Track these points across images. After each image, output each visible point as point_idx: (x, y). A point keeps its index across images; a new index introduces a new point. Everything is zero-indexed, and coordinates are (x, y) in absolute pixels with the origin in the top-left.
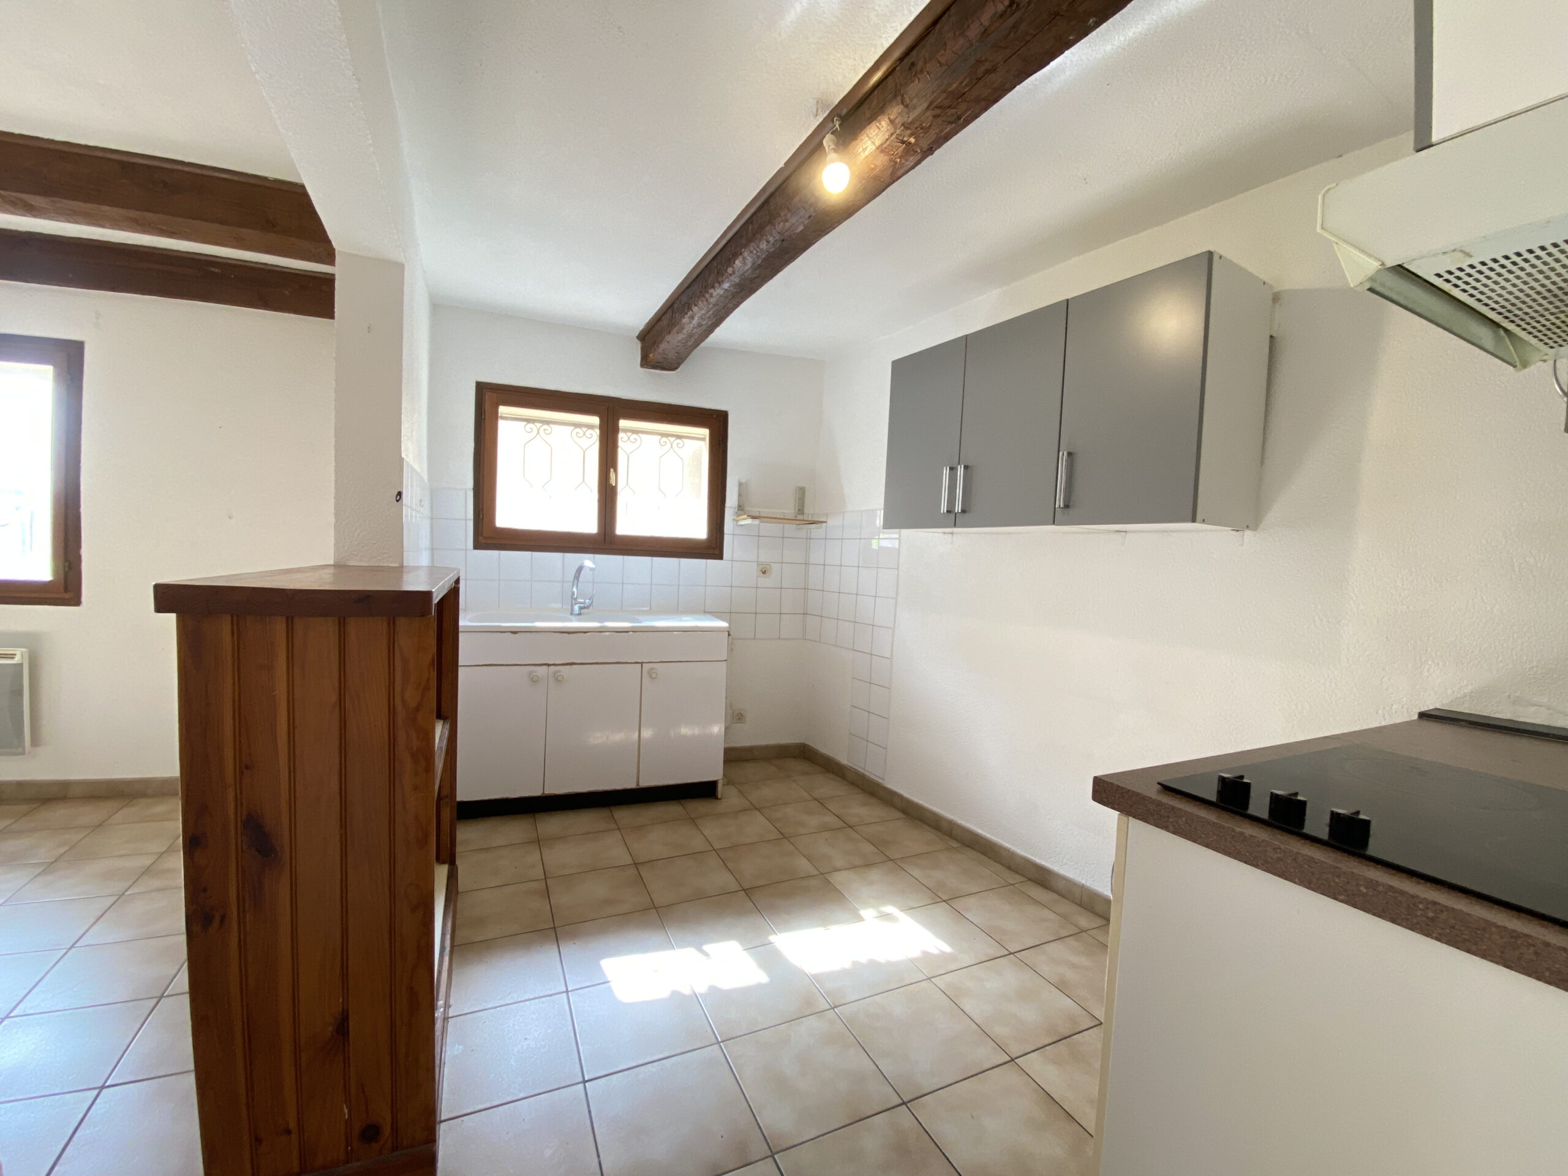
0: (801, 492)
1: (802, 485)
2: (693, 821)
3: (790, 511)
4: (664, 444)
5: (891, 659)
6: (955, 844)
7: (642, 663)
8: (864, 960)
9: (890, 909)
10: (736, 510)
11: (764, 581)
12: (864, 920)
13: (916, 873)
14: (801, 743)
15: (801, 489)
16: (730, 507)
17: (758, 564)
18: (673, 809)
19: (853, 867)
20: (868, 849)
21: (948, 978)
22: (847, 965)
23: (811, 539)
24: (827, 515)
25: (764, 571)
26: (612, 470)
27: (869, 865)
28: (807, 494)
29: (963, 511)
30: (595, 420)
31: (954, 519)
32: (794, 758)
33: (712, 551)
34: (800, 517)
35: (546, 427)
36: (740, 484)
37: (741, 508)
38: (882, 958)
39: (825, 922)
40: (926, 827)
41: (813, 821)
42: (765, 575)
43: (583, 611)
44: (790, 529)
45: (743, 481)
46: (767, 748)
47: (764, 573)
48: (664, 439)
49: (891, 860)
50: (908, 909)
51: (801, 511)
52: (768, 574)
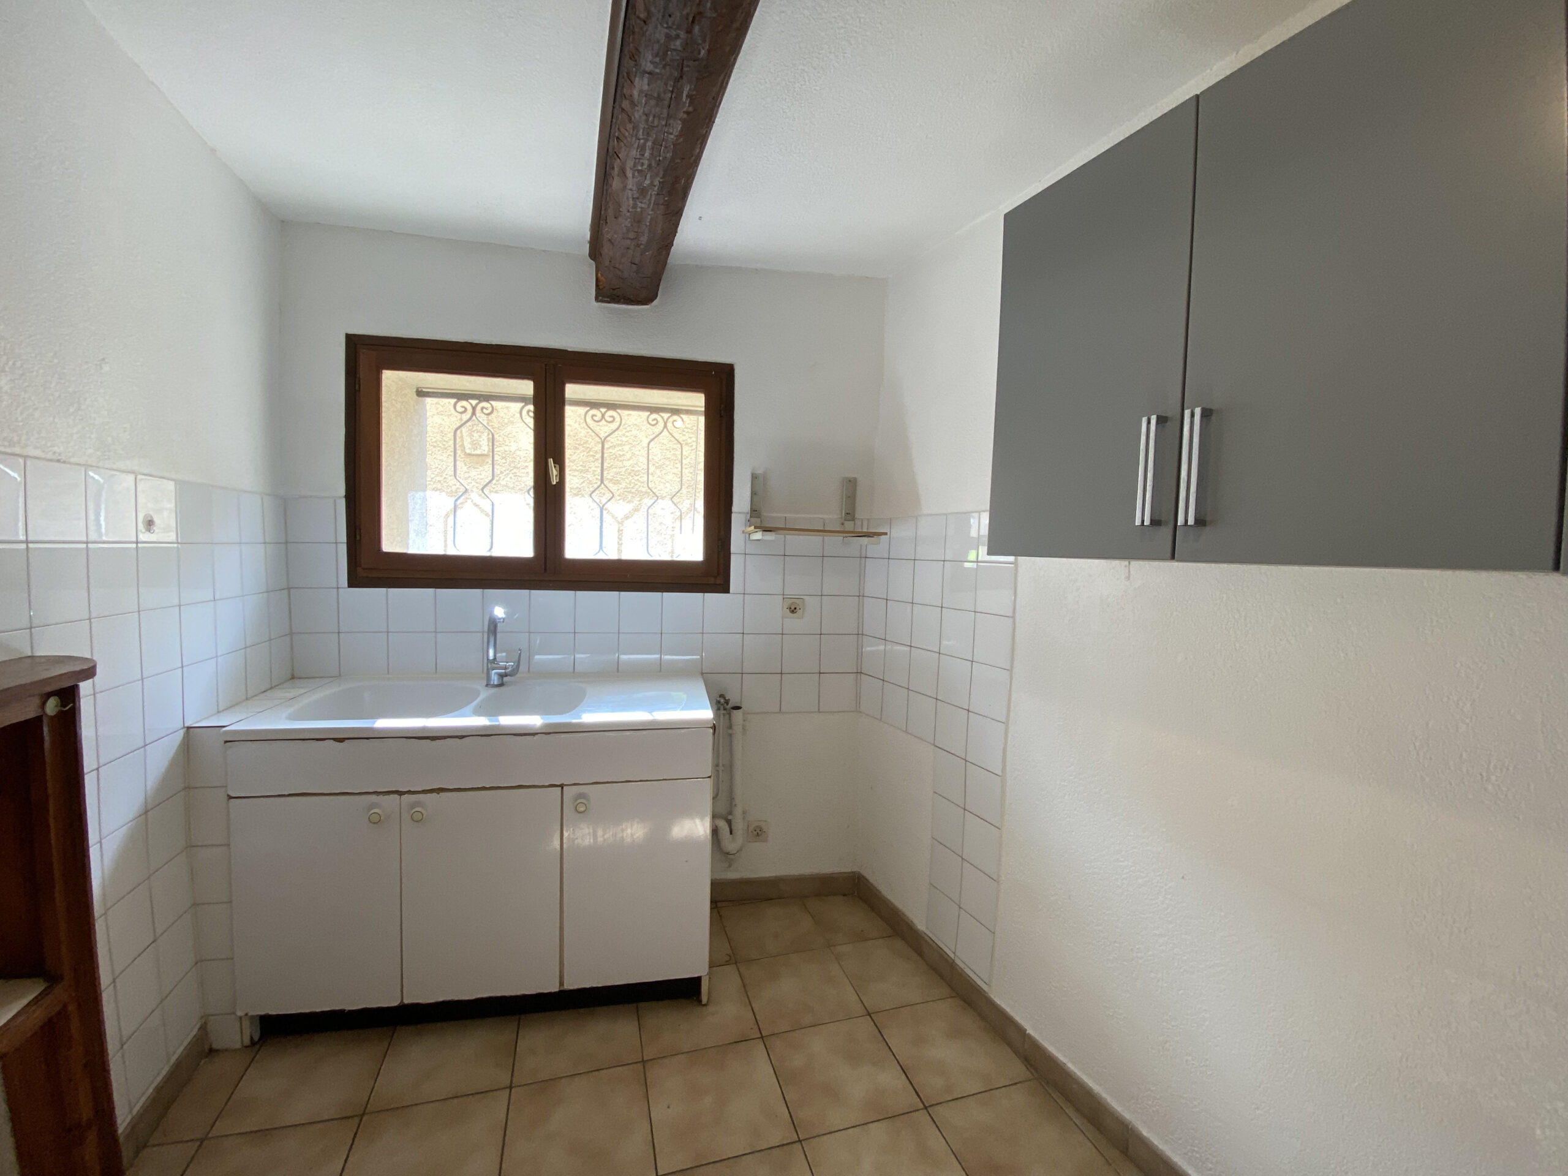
0: (850, 488)
1: (851, 475)
2: (644, 1069)
3: (832, 515)
4: (655, 422)
5: (1002, 777)
7: (562, 786)
10: (749, 519)
11: (793, 624)
14: (854, 872)
15: (849, 480)
16: (739, 514)
17: (784, 598)
18: (621, 1030)
23: (864, 560)
24: (890, 521)
25: (793, 608)
26: (551, 461)
28: (859, 489)
29: (1200, 522)
30: (526, 387)
31: (1169, 537)
32: (845, 895)
33: (712, 580)
34: (849, 526)
36: (754, 477)
37: (755, 512)
42: (795, 615)
43: (505, 679)
44: (834, 543)
45: (759, 471)
46: (800, 880)
47: (793, 611)
48: (654, 416)
51: (850, 515)
52: (799, 612)
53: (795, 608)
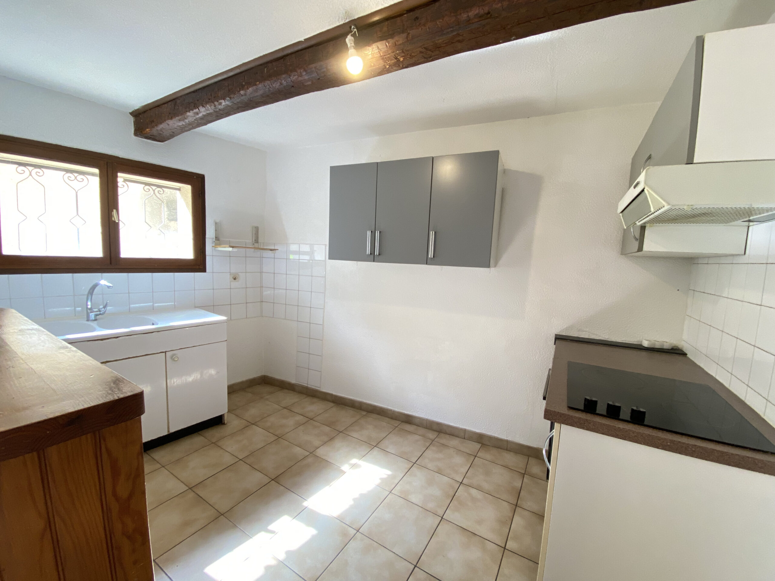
0: (256, 230)
1: (256, 225)
2: (215, 444)
3: (249, 240)
4: (148, 190)
5: (323, 325)
6: (364, 413)
7: (165, 352)
8: (357, 495)
9: (354, 461)
10: (214, 240)
11: (235, 284)
12: (345, 473)
13: (355, 435)
14: (262, 376)
15: (255, 227)
16: (209, 238)
17: (230, 274)
18: (197, 440)
19: (325, 443)
20: (327, 429)
21: (398, 488)
22: (352, 503)
23: (263, 257)
24: (274, 244)
25: (234, 278)
26: (114, 210)
27: (332, 439)
28: (260, 230)
29: (379, 254)
30: (96, 171)
31: (373, 257)
32: (259, 384)
33: (198, 267)
34: (256, 245)
35: (38, 170)
36: (216, 223)
37: (218, 240)
38: (364, 491)
39: (328, 482)
40: (347, 407)
41: (291, 422)
42: (235, 281)
43: (98, 317)
44: (250, 252)
45: (218, 221)
46: (242, 383)
47: (235, 279)
48: (147, 187)
49: (341, 432)
50: (362, 457)
51: (257, 241)
52: (237, 280)
53: (235, 278)
